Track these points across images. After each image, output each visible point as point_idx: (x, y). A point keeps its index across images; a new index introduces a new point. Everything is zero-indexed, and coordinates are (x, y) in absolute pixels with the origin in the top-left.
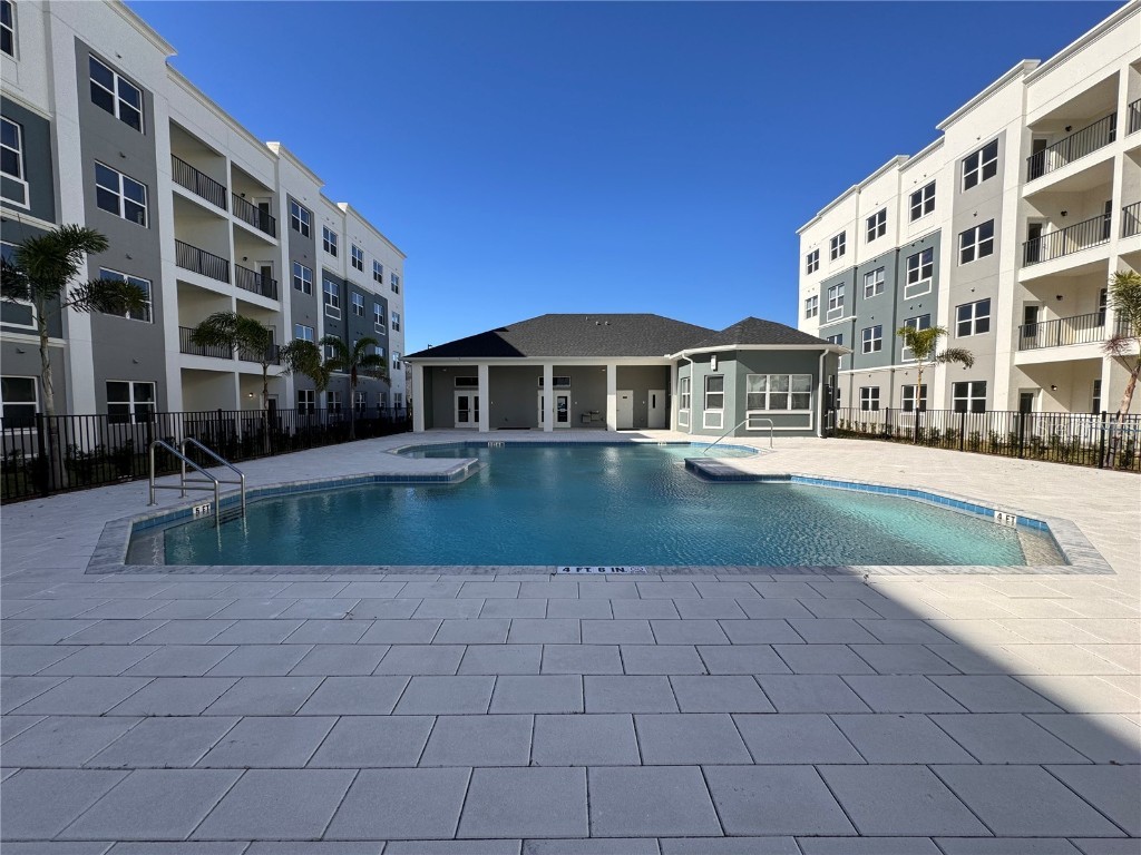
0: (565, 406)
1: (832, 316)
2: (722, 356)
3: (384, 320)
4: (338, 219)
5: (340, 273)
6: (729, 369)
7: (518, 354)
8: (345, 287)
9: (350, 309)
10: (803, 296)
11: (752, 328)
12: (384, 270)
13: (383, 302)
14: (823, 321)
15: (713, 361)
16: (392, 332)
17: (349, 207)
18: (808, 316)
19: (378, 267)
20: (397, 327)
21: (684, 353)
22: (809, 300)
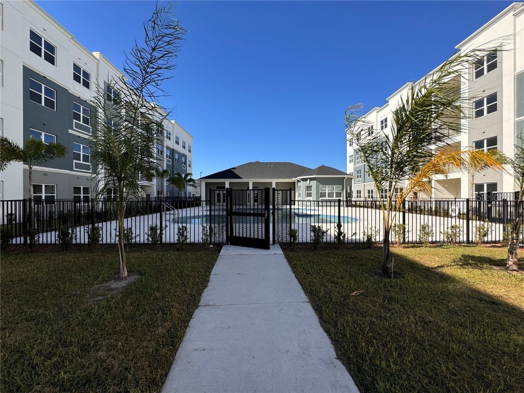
0: (257, 197)
1: (358, 163)
2: (311, 179)
3: (185, 163)
4: (170, 126)
5: (171, 147)
6: (314, 183)
7: (239, 177)
8: (173, 151)
9: (174, 159)
10: (348, 155)
11: (323, 169)
12: (180, 139)
13: (185, 156)
14: (355, 165)
15: (308, 181)
16: (188, 168)
17: (175, 122)
18: (350, 162)
19: (177, 138)
20: (190, 166)
21: (298, 178)
22: (350, 156)
